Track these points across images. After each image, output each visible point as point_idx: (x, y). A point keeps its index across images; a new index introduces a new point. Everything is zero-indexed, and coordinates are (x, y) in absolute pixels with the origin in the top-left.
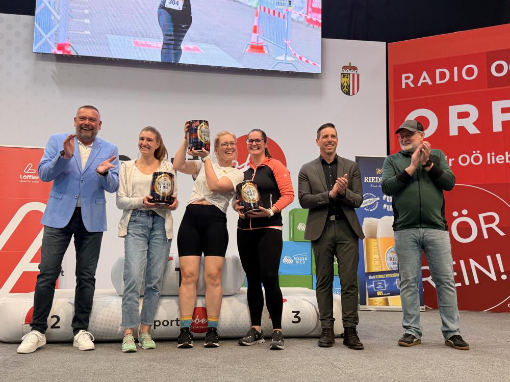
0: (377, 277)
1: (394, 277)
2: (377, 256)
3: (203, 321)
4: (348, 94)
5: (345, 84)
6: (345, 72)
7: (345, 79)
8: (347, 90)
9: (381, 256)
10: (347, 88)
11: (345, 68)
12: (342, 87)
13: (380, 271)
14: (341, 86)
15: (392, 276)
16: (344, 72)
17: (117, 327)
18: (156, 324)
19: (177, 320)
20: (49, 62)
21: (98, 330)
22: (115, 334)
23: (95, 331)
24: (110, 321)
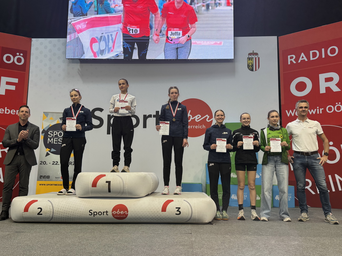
3: (122, 212)
5: (250, 64)
11: (250, 54)
17: (73, 215)
18: (95, 214)
19: (107, 212)
20: (76, 64)
21: (62, 216)
22: (72, 219)
23: (61, 217)
24: (69, 211)
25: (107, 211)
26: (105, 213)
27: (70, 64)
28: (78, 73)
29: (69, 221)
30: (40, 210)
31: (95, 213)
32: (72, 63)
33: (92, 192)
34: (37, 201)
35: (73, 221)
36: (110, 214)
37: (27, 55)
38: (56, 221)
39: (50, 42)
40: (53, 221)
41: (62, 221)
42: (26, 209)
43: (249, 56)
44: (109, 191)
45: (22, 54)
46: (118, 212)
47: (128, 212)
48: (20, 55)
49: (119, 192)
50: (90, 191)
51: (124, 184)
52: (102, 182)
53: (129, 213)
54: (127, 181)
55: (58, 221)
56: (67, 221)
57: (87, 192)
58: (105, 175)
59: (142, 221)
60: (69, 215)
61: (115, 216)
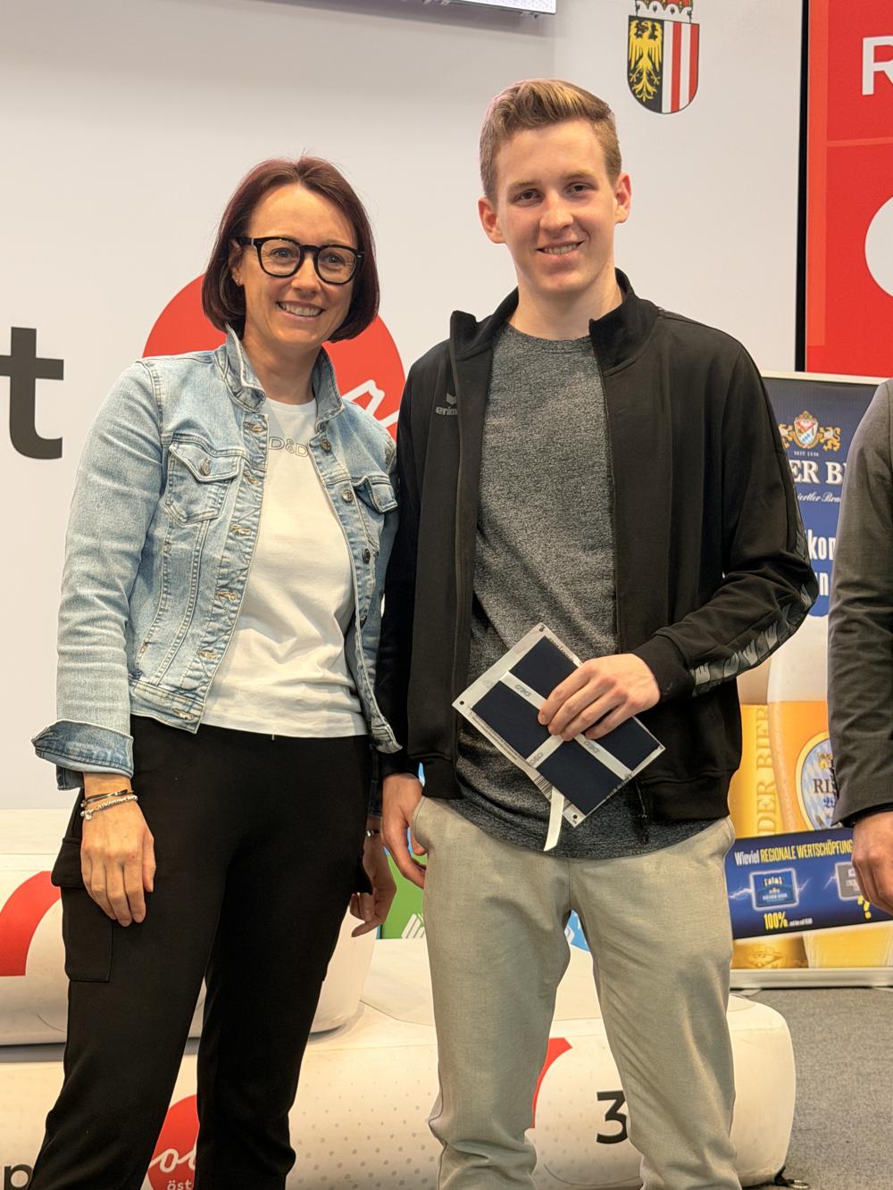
0: (765, 855)
1: (827, 857)
2: (766, 775)
4: (654, 104)
5: (645, 64)
6: (645, 11)
7: (645, 44)
8: (651, 89)
9: (783, 774)
10: (651, 81)
12: (633, 73)
13: (779, 831)
14: (629, 71)
15: (820, 854)
43: (637, 7)
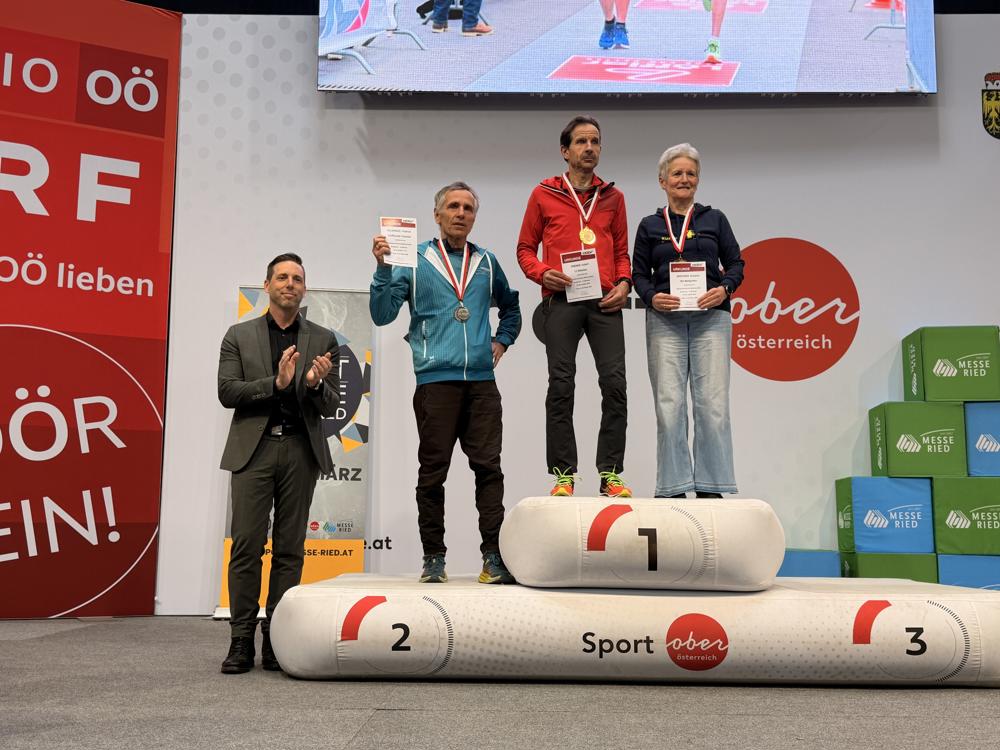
3: (704, 644)
5: (994, 114)
6: (991, 86)
7: (993, 104)
8: (998, 128)
10: (997, 123)
11: (991, 77)
12: (987, 121)
16: (989, 88)
17: (523, 651)
18: (604, 647)
19: (648, 641)
20: (349, 111)
21: (485, 655)
22: (520, 666)
23: (480, 658)
24: (510, 638)
25: (648, 637)
26: (642, 646)
27: (328, 111)
28: (359, 143)
29: (505, 673)
30: (401, 631)
31: (606, 646)
32: (337, 108)
33: (587, 569)
34: (382, 599)
35: (522, 674)
36: (660, 648)
37: (167, 74)
38: (456, 673)
39: (253, 30)
40: (446, 672)
41: (480, 673)
42: (350, 630)
43: (987, 85)
44: (653, 565)
45: (149, 73)
46: (692, 642)
47: (726, 642)
48: (142, 75)
49: (689, 571)
50: (580, 564)
51: (705, 540)
52: (623, 531)
53: (730, 646)
54: (716, 531)
55: (464, 673)
56: (497, 673)
57: (570, 568)
58: (627, 509)
59: (776, 677)
60: (510, 652)
61: (679, 657)
